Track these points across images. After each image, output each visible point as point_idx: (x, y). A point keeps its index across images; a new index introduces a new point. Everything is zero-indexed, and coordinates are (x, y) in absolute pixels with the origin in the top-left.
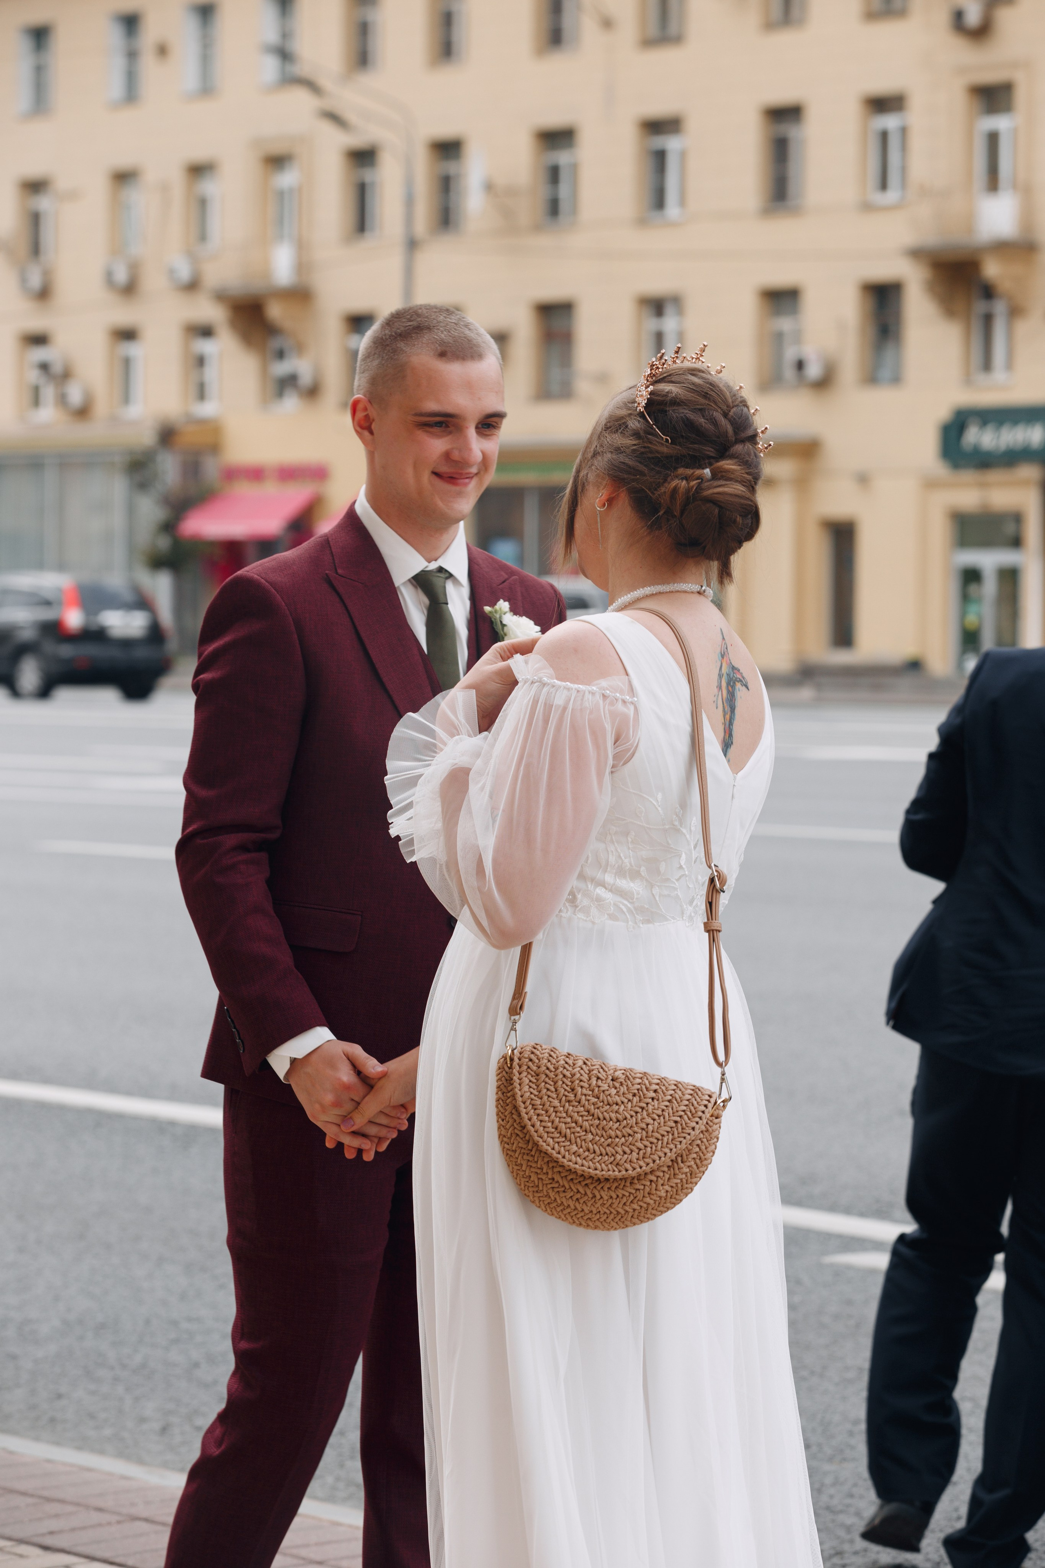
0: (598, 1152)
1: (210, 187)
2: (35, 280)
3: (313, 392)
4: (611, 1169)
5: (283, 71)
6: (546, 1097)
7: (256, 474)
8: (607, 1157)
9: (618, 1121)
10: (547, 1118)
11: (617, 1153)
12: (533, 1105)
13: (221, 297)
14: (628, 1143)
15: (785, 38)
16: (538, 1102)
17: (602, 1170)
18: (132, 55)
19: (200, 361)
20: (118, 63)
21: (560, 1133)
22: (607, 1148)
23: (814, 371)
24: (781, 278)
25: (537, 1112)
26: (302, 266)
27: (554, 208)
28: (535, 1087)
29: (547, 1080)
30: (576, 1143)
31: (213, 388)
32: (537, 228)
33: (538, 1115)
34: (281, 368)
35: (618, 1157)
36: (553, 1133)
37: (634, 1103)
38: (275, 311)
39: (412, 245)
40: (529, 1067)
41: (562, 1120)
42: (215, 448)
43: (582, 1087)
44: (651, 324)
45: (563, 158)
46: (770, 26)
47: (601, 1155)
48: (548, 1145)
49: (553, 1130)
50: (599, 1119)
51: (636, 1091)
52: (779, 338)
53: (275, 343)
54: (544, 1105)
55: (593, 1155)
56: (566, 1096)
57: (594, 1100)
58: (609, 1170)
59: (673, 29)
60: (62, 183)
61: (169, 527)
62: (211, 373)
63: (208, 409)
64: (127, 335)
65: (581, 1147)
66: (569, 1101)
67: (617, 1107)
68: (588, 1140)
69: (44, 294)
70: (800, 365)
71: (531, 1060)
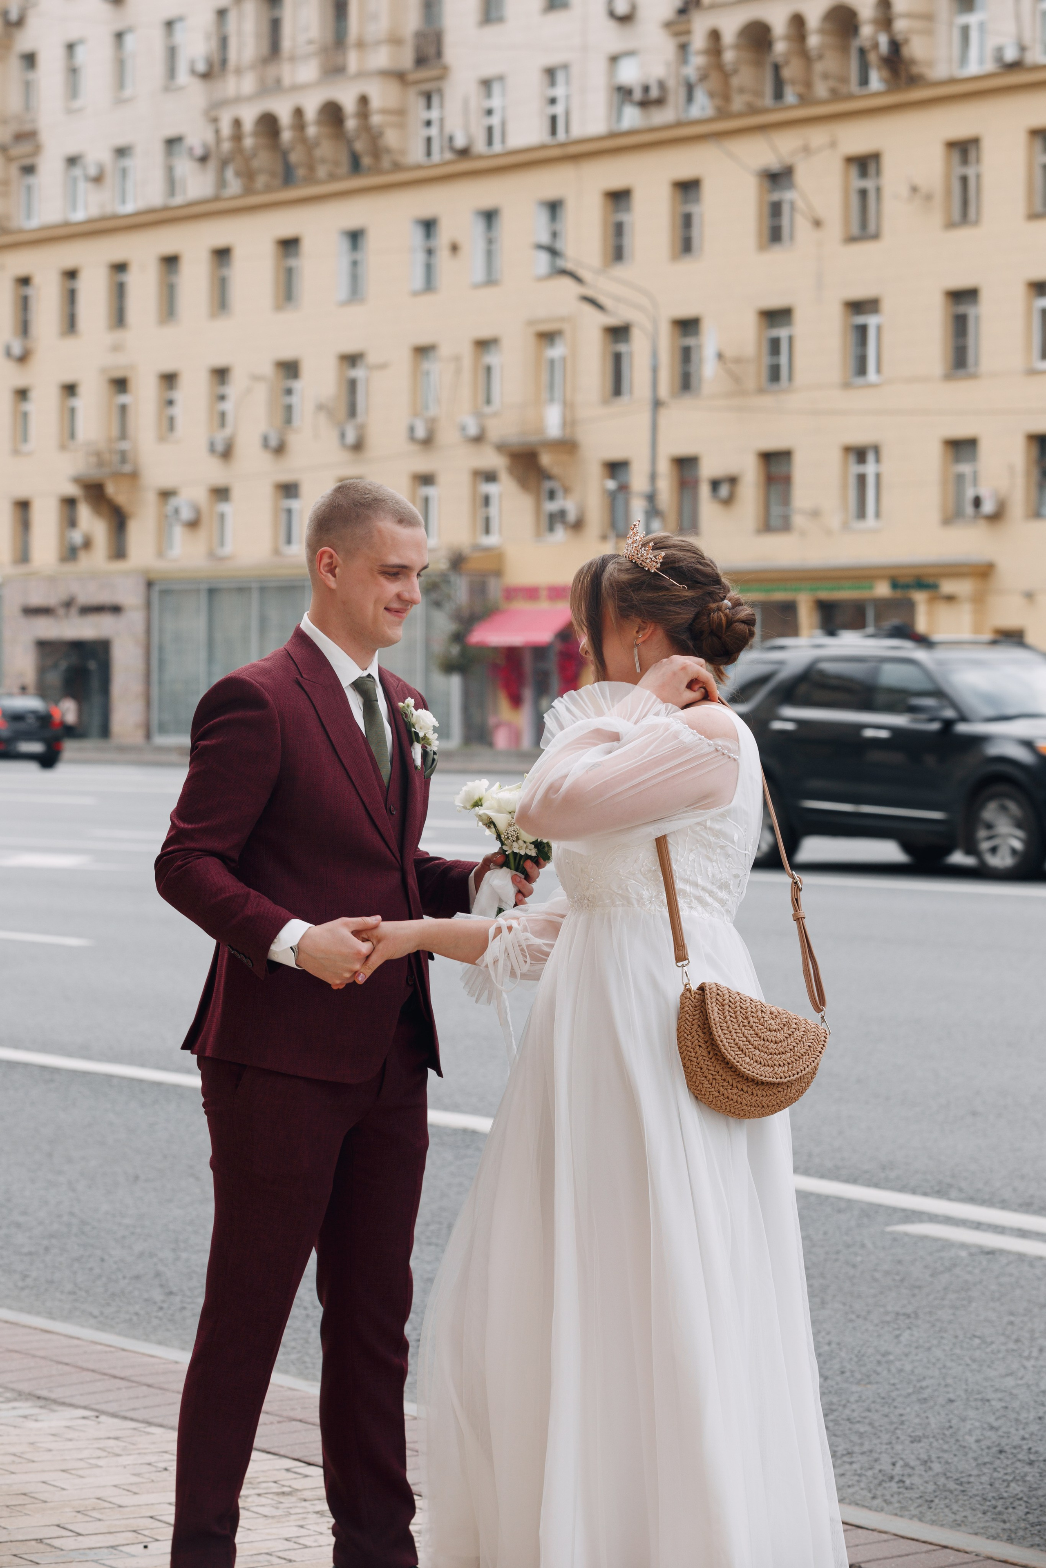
0: (763, 1063)
1: (492, 359)
2: (351, 438)
3: (578, 526)
4: (771, 1076)
5: (553, 265)
6: (730, 1022)
7: (531, 593)
8: (768, 1067)
9: (776, 1043)
10: (730, 1037)
11: (775, 1065)
12: (721, 1027)
13: (501, 448)
14: (782, 1059)
15: (963, 234)
16: (725, 1025)
17: (766, 1077)
18: (430, 252)
19: (487, 501)
20: (420, 257)
21: (739, 1048)
22: (769, 1062)
23: (988, 507)
24: (961, 431)
25: (724, 1031)
26: (568, 422)
27: (775, 374)
28: (722, 1014)
29: (730, 1009)
30: (749, 1056)
31: (495, 525)
32: (761, 391)
33: (724, 1034)
34: (552, 507)
35: (776, 1068)
36: (734, 1047)
37: (785, 1031)
38: (546, 460)
39: (657, 404)
40: (717, 999)
41: (740, 1039)
42: (498, 573)
43: (753, 1017)
44: (855, 469)
45: (782, 333)
46: (950, 225)
47: (765, 1066)
48: (731, 1054)
49: (734, 1045)
50: (764, 1040)
51: (785, 1023)
52: (960, 479)
53: (548, 485)
54: (728, 1028)
55: (760, 1065)
56: (743, 1022)
57: (761, 1027)
58: (770, 1077)
59: (872, 227)
60: (372, 358)
61: (458, 637)
62: (493, 511)
63: (492, 540)
64: (426, 480)
65: (752, 1059)
66: (744, 1026)
67: (776, 1033)
68: (757, 1055)
69: (358, 447)
70: (977, 502)
71: (718, 994)
